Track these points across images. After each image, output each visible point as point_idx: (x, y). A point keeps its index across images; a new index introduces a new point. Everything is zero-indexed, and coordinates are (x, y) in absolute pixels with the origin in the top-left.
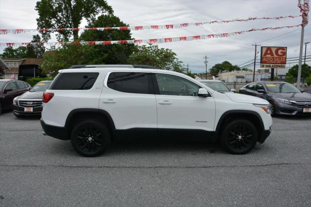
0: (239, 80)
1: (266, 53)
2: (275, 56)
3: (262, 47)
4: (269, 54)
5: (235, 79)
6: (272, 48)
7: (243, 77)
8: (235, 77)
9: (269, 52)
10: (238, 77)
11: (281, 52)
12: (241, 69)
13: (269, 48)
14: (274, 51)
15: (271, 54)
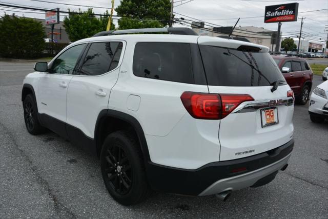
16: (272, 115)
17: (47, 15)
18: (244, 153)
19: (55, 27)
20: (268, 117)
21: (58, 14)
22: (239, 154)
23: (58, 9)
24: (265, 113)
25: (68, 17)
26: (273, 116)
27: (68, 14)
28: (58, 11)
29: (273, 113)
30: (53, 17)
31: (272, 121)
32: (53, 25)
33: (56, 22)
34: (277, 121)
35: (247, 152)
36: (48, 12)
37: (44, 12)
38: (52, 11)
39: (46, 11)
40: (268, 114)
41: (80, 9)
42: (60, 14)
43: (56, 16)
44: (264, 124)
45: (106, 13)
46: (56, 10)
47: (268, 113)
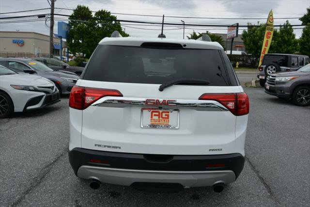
17: (229, 30)
18: (105, 146)
19: (234, 41)
21: (237, 28)
22: (99, 146)
23: (238, 24)
25: (247, 31)
27: (247, 28)
28: (237, 26)
29: (168, 115)
30: (233, 31)
32: (233, 39)
33: (235, 35)
35: (109, 147)
36: (229, 28)
37: (227, 28)
38: (232, 26)
39: (228, 26)
40: (156, 115)
41: (258, 22)
42: (239, 28)
43: (235, 31)
45: (286, 23)
46: (236, 25)
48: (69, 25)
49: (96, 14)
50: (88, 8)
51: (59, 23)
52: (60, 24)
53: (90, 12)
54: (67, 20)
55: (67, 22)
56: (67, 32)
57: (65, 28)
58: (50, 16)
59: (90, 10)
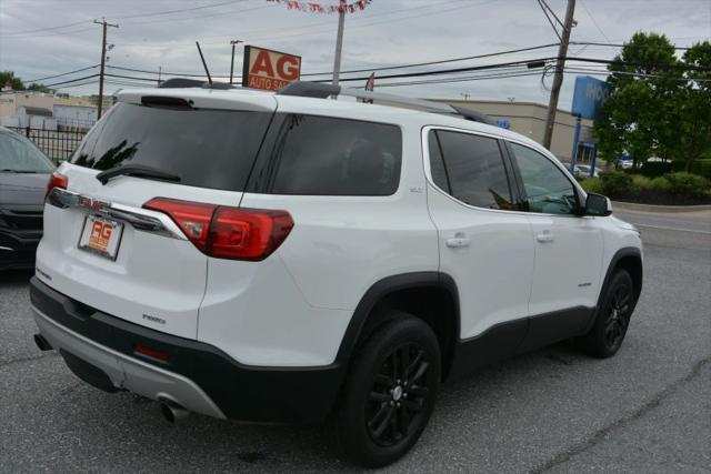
0: (37, 122)
1: (258, 67)
2: (277, 76)
3: (248, 49)
4: (262, 69)
5: (24, 119)
6: (271, 55)
7: (47, 114)
8: (24, 110)
9: (263, 64)
10: (31, 112)
11: (290, 69)
12: (27, 86)
13: (264, 53)
14: (274, 60)
15: (269, 69)
16: (105, 234)
20: (96, 234)
24: (92, 224)
26: (108, 238)
29: (109, 232)
31: (101, 246)
34: (112, 254)
40: (97, 230)
44: (82, 244)
47: (98, 227)
48: (607, 86)
49: (686, 56)
50: (663, 37)
51: (578, 80)
52: (581, 83)
53: (671, 49)
54: (602, 73)
55: (604, 79)
56: (597, 104)
57: (593, 93)
58: (555, 64)
59: (672, 43)
